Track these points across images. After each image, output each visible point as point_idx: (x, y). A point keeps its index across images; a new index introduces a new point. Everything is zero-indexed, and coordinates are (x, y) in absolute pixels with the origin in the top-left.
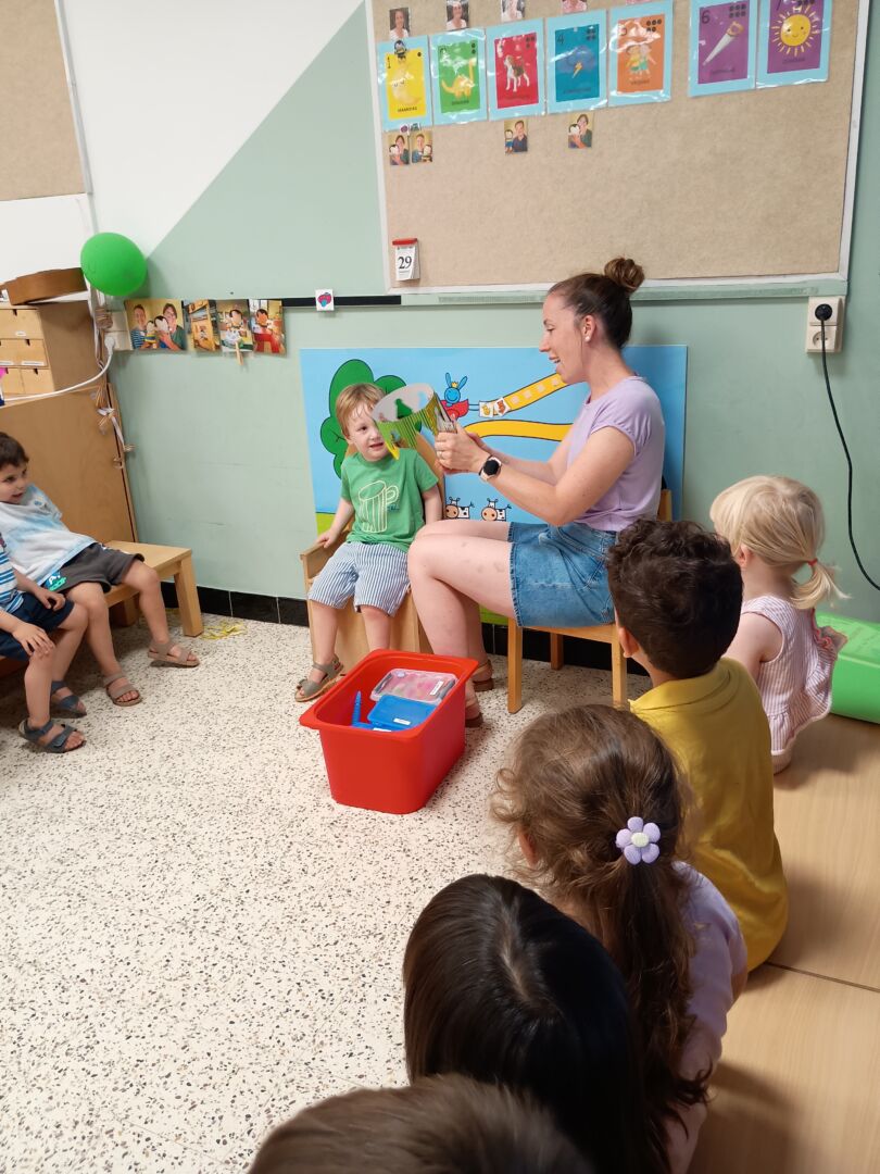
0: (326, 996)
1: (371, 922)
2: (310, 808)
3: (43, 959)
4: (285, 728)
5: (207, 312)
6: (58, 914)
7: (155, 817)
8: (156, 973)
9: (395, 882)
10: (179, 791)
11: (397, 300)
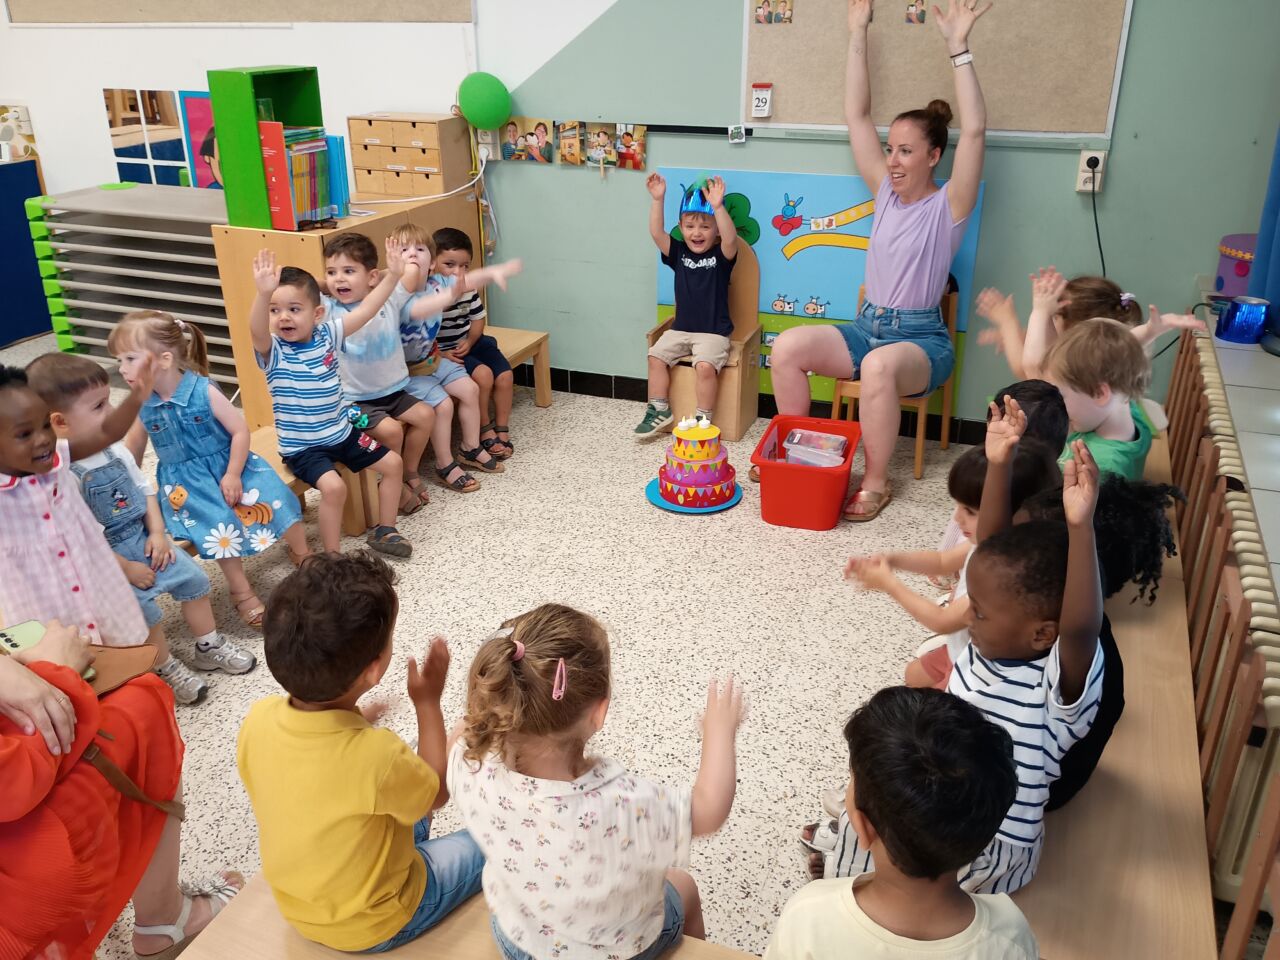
0: (774, 619)
6: (561, 579)
11: (749, 132)
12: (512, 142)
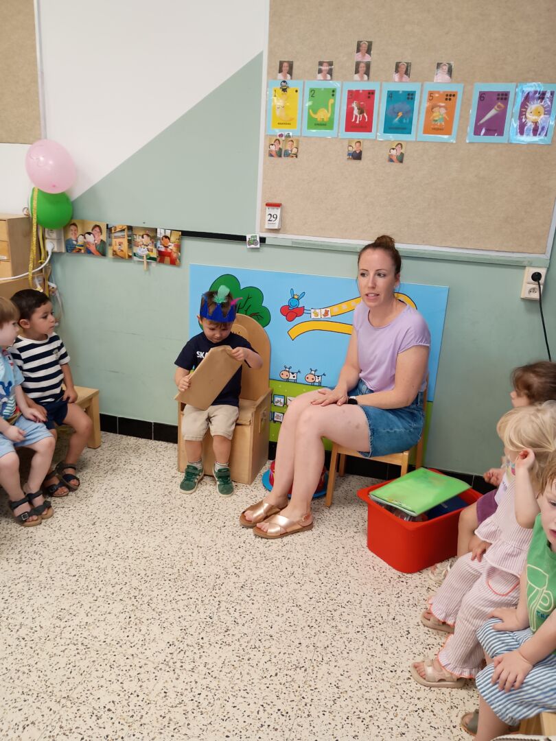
0: (284, 713)
1: (293, 658)
2: (223, 576)
3: (74, 695)
4: (185, 518)
5: (125, 233)
6: (73, 659)
7: (117, 583)
8: (160, 702)
9: (299, 629)
10: (126, 564)
11: (263, 240)
12: (74, 238)
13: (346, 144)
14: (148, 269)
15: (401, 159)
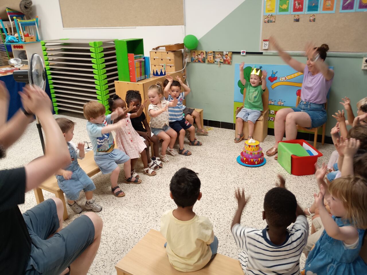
5: (212, 54)
11: (262, 53)
12: (194, 57)
13: (293, 16)
14: (220, 66)
15: (314, 20)
